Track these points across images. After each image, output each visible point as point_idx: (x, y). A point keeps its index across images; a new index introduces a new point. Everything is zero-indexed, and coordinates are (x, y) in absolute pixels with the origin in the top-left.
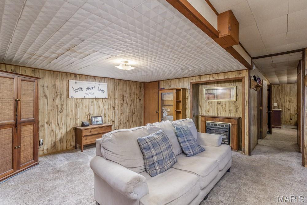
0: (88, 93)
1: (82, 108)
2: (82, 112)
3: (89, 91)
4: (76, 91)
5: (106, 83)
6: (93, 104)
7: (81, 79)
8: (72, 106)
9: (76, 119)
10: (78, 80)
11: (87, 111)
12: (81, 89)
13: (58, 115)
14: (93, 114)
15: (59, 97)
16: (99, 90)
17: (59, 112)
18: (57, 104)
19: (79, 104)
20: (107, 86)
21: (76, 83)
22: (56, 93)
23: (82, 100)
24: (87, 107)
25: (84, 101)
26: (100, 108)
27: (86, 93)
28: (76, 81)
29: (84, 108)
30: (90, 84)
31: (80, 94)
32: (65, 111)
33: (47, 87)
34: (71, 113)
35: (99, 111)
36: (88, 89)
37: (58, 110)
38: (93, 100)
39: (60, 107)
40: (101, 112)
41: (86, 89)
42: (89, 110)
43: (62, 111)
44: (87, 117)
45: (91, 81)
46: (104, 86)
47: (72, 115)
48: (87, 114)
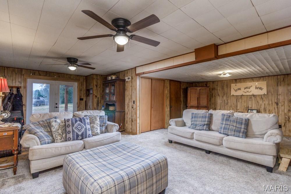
0: (246, 91)
1: (241, 102)
2: (241, 105)
3: (247, 90)
4: (236, 91)
5: (265, 81)
6: (251, 99)
7: (240, 82)
8: (234, 101)
9: (237, 109)
10: (238, 83)
11: (245, 104)
12: (240, 89)
13: (225, 106)
14: (251, 108)
15: (225, 95)
16: (256, 88)
17: (226, 104)
18: (224, 99)
19: (239, 99)
20: (266, 84)
21: (236, 85)
22: (224, 93)
23: (241, 97)
24: (246, 102)
25: (243, 97)
26: (258, 103)
27: (243, 92)
28: (236, 84)
29: (243, 102)
30: (249, 84)
31: (239, 93)
32: (229, 104)
33: (219, 90)
34: (233, 105)
35: (257, 105)
36: (245, 88)
37: (225, 103)
38: (251, 97)
39: (226, 101)
40: (260, 106)
41: (244, 89)
42: (248, 104)
43: (227, 104)
44: (245, 109)
45: (249, 82)
46: (263, 84)
47: (234, 106)
48: (246, 107)
